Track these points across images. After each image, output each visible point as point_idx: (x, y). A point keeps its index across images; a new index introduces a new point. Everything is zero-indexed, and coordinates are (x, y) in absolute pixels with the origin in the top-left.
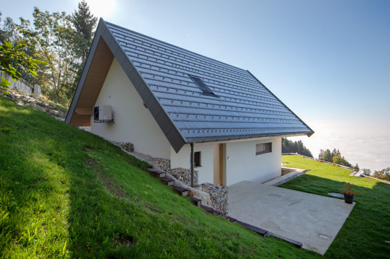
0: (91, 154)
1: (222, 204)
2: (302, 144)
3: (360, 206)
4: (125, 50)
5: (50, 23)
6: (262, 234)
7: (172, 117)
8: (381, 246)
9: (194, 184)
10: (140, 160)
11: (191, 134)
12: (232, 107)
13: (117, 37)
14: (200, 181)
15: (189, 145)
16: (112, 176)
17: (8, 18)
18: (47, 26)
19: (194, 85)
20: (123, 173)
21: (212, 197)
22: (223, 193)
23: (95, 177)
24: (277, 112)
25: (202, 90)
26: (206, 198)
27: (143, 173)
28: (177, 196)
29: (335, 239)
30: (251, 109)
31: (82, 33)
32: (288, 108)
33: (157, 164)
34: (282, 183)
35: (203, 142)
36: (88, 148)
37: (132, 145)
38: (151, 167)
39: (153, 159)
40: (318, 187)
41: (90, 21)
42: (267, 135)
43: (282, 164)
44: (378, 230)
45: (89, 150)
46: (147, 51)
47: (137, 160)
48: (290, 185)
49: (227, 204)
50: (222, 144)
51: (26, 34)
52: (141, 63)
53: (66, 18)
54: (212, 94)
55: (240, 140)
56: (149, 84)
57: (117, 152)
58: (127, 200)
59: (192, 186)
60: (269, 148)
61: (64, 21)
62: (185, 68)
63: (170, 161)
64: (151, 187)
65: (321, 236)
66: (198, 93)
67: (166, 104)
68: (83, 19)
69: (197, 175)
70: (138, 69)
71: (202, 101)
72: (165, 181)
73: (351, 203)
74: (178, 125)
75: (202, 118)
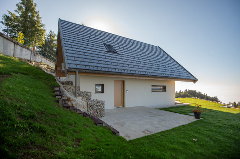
1: (99, 110)
21: (88, 104)
25: (109, 50)
37: (72, 82)
49: (103, 111)
54: (116, 53)
56: (65, 44)
59: (76, 97)
62: (104, 41)
63: (79, 87)
73: (199, 118)
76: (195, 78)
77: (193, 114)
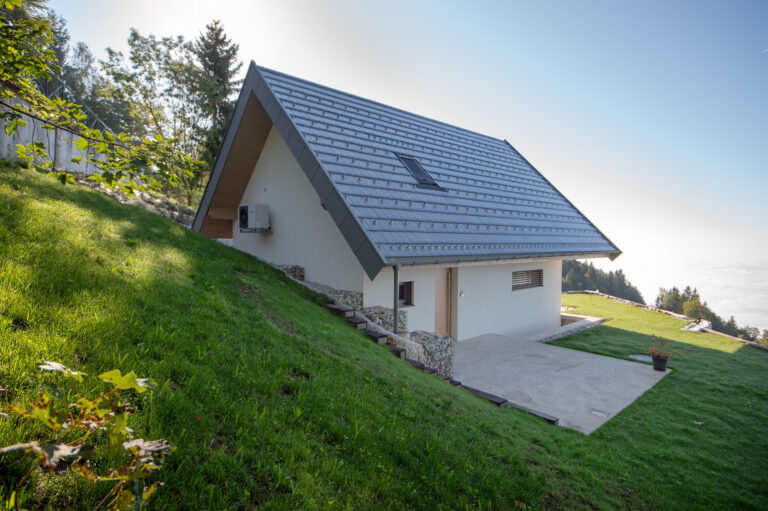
0: (245, 279)
1: (443, 363)
2: (624, 276)
3: (676, 375)
4: (292, 116)
5: (158, 56)
6: (498, 403)
7: (365, 226)
8: (684, 427)
9: (399, 330)
10: (315, 293)
11: (395, 252)
12: (467, 207)
13: (279, 93)
14: (411, 327)
15: (391, 268)
16: (277, 309)
17: (80, 44)
18: (153, 63)
19: (404, 171)
20: (291, 307)
21: (426, 350)
22: (445, 346)
23: (255, 307)
24: (551, 215)
25: (418, 179)
26: (415, 351)
27: (321, 310)
28: (369, 342)
29: (615, 417)
30: (503, 211)
31: (212, 73)
32: (576, 209)
33: (341, 299)
34: (555, 338)
35: (413, 265)
36: (239, 271)
37: (302, 270)
38: (332, 302)
39: (336, 292)
40: (616, 345)
41: (226, 51)
42: (528, 255)
43: (563, 309)
44: (690, 408)
45: (240, 273)
46: (327, 115)
47: (310, 291)
48: (569, 342)
49: (451, 363)
50: (450, 269)
51: (118, 77)
52: (317, 137)
53: (185, 46)
54: (435, 186)
55: (478, 264)
56: (330, 173)
57: (281, 279)
58: (299, 338)
59: (395, 332)
60: (537, 278)
61: (181, 51)
62: (389, 142)
63: (362, 295)
64: (332, 327)
65: (594, 413)
66: (410, 184)
67: (356, 203)
68: (214, 47)
69: (405, 317)
70: (312, 148)
71: (417, 199)
72: (353, 323)
73: (664, 370)
74: (373, 238)
75: (414, 226)
76: (615, 247)
77: (650, 359)
